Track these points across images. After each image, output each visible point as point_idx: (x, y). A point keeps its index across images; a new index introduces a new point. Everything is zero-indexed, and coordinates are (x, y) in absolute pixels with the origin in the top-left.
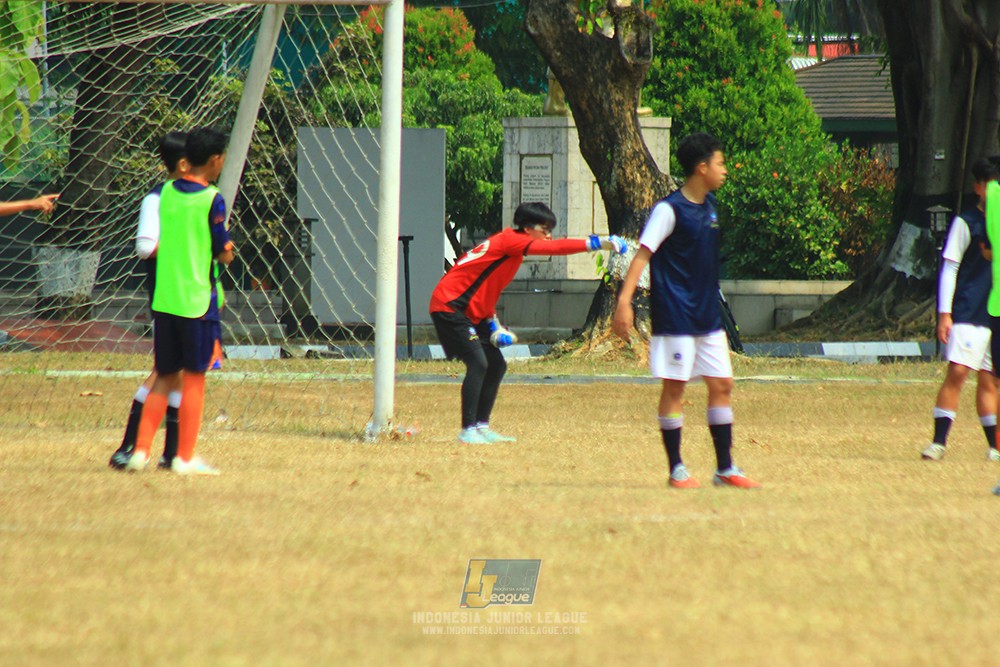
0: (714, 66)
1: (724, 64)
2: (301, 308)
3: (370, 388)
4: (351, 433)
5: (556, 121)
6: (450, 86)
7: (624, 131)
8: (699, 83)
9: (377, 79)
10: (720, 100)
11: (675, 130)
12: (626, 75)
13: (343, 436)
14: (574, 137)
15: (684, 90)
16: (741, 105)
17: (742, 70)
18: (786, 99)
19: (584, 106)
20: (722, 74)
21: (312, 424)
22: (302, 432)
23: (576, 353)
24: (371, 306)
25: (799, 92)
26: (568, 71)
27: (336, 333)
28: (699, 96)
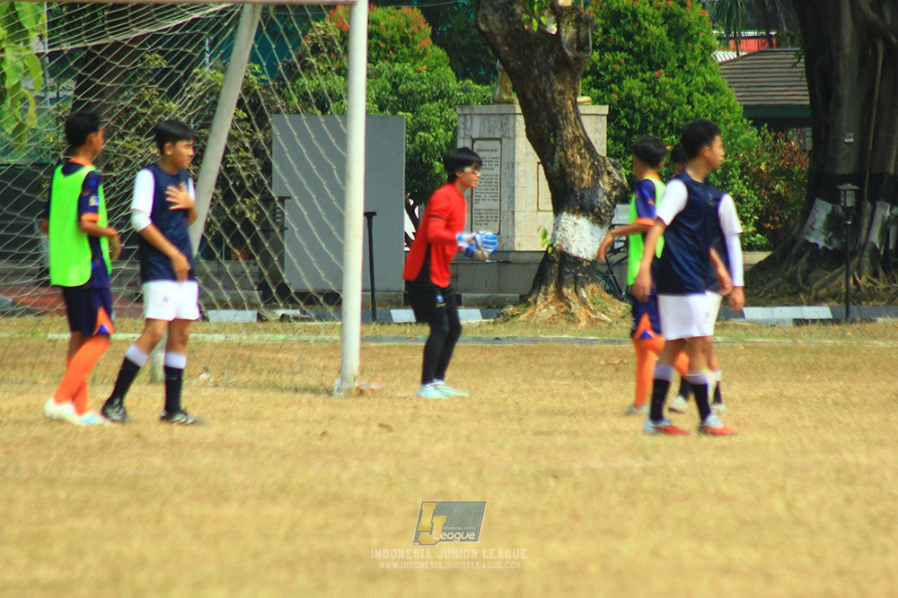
0: (647, 59)
1: (655, 57)
2: (276, 276)
3: (338, 348)
4: (321, 388)
5: (505, 108)
6: (409, 78)
7: (565, 117)
8: (633, 74)
9: (344, 72)
10: (652, 89)
11: (612, 117)
12: (567, 67)
13: (315, 391)
14: (520, 123)
15: (619, 80)
16: (671, 94)
17: (673, 63)
18: (711, 89)
19: (529, 95)
20: (654, 66)
21: (286, 380)
22: (277, 388)
23: (523, 317)
24: (339, 275)
25: (723, 83)
26: (515, 64)
27: (307, 298)
28: (633, 85)
